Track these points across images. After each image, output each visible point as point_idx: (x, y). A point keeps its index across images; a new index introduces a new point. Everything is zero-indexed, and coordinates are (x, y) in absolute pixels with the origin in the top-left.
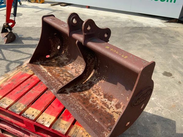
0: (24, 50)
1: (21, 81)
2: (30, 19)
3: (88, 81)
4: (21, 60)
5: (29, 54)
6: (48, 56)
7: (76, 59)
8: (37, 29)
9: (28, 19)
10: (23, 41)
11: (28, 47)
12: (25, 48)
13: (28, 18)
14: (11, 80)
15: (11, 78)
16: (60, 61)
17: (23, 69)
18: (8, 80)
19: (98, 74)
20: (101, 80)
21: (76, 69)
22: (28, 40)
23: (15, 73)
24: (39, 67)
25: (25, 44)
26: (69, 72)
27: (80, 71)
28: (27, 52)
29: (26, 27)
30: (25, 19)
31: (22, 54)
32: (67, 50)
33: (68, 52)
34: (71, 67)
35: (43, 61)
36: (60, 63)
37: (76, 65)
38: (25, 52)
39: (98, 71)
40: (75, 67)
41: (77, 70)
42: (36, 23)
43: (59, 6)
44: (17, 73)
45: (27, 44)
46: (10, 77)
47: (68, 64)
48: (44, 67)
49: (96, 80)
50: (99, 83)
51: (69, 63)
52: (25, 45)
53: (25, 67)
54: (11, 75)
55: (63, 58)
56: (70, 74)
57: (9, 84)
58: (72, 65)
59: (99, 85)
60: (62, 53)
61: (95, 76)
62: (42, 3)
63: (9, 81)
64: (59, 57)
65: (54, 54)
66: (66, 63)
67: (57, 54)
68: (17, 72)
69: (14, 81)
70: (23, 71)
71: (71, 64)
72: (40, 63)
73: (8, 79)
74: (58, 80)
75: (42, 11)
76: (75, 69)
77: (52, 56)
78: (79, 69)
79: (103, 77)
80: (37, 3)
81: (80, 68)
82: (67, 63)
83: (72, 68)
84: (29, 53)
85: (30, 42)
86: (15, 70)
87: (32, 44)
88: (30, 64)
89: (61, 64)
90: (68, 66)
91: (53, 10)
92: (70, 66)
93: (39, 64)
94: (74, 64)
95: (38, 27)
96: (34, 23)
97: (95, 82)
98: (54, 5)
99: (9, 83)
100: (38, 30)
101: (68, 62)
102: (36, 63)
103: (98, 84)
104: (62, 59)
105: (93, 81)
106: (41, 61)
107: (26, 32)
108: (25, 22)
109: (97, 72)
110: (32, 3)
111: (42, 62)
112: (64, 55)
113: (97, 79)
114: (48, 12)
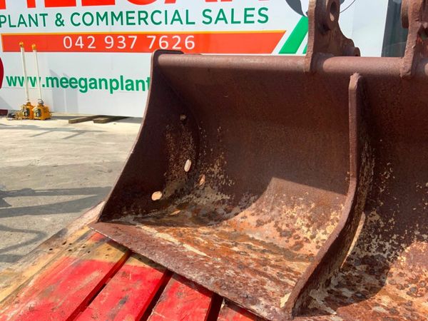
0: (13, 223)
1: (82, 289)
2: (21, 150)
3: (355, 257)
4: (7, 249)
5: (32, 232)
6: (157, 196)
7: (266, 192)
8: (44, 170)
9: (13, 150)
10: (7, 200)
11: (25, 214)
12: (18, 218)
13: (14, 148)
14: (34, 291)
15: (31, 284)
16: (200, 210)
17: (72, 248)
18: (22, 295)
19: (388, 225)
20: (409, 243)
21: (277, 222)
22: (23, 195)
23: (43, 263)
24: (138, 230)
25: (13, 207)
26: (257, 238)
27: (299, 229)
28: (25, 227)
29: (11, 168)
30: (5, 151)
31: (8, 232)
32: (216, 170)
33: (222, 176)
34: (252, 220)
35: (143, 214)
36: (201, 214)
37: (272, 209)
38: (20, 228)
39: (381, 213)
40: (268, 217)
41: (284, 227)
42: (37, 158)
43: (91, 123)
44: (54, 264)
45: (20, 206)
46: (28, 281)
47: (237, 214)
48: (160, 231)
49: (388, 246)
50: (408, 256)
51: (236, 209)
52: (16, 209)
53: (78, 241)
54: (28, 274)
55: (209, 197)
56: (262, 243)
57: (32, 310)
58: (253, 215)
59: (410, 262)
60: (199, 182)
61: (376, 233)
62: (46, 119)
63: (27, 298)
64: (191, 196)
65: (175, 187)
66: (225, 210)
67: (182, 190)
68: (53, 260)
69: (51, 294)
70: (75, 255)
71: (247, 212)
72: (135, 219)
73: (18, 290)
74: (243, 267)
75: (49, 134)
76: (273, 223)
77: (168, 194)
78: (290, 221)
79: (413, 230)
80: (33, 119)
81: (292, 217)
82: (228, 211)
83: (260, 223)
84: (32, 229)
85: (29, 201)
86: (41, 255)
87: (35, 205)
88: (101, 224)
89: (210, 218)
90: (238, 218)
91: (77, 131)
92: (246, 218)
93: (131, 221)
94: (259, 211)
95: (47, 167)
96: (31, 158)
97: (385, 256)
98: (77, 121)
99: (32, 304)
100: (48, 172)
101: (234, 205)
102: (123, 219)
103: (403, 259)
104: (202, 202)
105: (374, 252)
106: (137, 214)
107: (12, 178)
108: (7, 157)
109: (377, 217)
110: (18, 119)
111: (139, 216)
112: (209, 188)
113: (392, 244)
114: (64, 134)
